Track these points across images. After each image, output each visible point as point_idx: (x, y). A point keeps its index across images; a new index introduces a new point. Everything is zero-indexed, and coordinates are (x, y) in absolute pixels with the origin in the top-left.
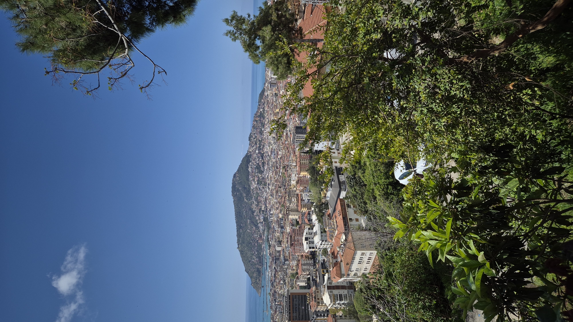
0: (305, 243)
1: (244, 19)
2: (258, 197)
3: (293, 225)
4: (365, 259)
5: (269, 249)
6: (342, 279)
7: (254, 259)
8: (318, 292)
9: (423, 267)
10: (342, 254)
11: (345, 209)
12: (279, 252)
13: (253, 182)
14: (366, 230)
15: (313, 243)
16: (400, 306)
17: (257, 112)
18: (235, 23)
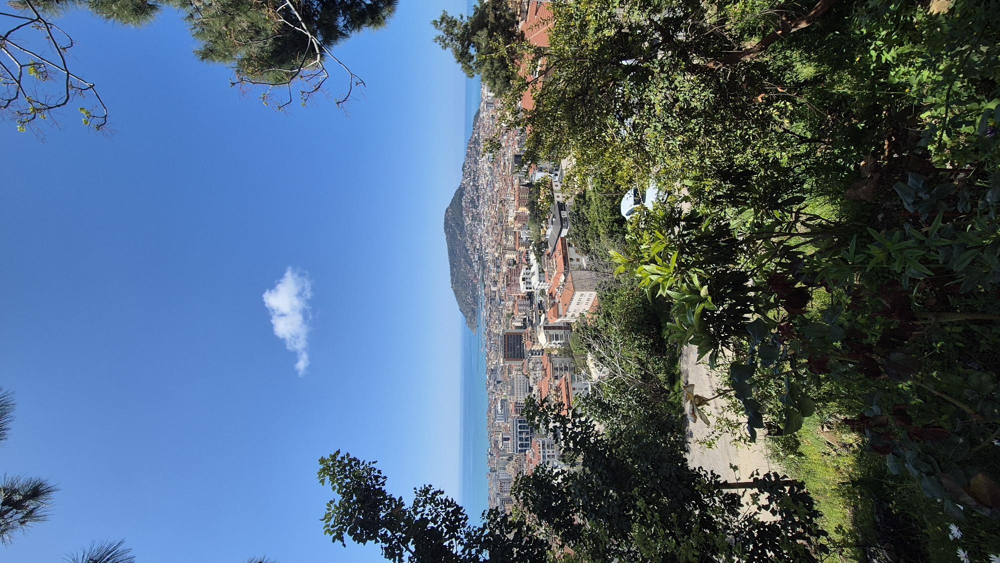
0: (521, 283)
1: (456, 22)
2: (472, 234)
3: (509, 265)
4: (584, 300)
5: (484, 289)
6: (559, 320)
7: (468, 299)
8: (534, 332)
9: (643, 307)
10: (560, 295)
11: (565, 248)
12: (495, 292)
13: (467, 218)
14: (587, 270)
15: (530, 283)
16: (616, 345)
17: (472, 137)
18: (445, 26)
